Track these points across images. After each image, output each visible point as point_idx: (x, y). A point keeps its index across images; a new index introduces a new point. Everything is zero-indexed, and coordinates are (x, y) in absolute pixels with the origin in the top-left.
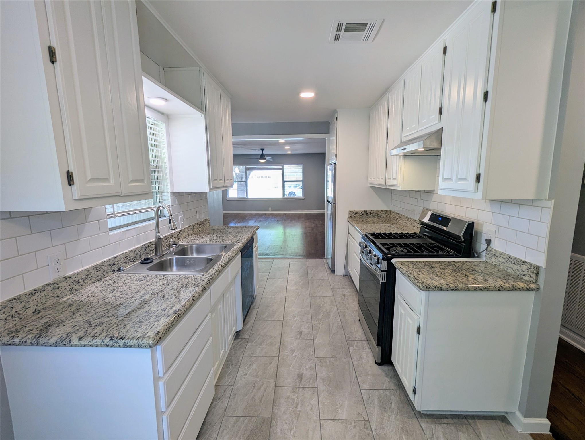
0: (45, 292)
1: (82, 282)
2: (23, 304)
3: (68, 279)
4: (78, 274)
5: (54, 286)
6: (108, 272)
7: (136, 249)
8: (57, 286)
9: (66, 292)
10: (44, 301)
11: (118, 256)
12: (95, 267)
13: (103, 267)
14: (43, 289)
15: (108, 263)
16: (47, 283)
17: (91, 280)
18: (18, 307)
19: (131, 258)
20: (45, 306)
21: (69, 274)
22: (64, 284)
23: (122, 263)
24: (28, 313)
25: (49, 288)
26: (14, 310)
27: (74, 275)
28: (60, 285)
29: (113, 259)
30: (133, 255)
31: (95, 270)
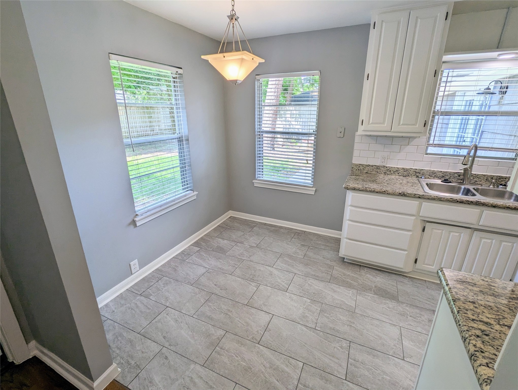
0: (373, 168)
1: (392, 172)
2: (363, 168)
3: (385, 167)
4: (392, 167)
5: (378, 167)
6: (413, 175)
7: (446, 172)
8: (379, 168)
9: (383, 172)
10: (371, 171)
11: (424, 170)
12: (403, 169)
13: (409, 171)
14: (372, 166)
15: (414, 170)
16: (375, 165)
17: (398, 174)
18: (362, 168)
19: (439, 176)
20: (371, 173)
21: (387, 166)
22: (383, 168)
23: (427, 175)
24: (364, 172)
25: (375, 167)
26: (360, 168)
27: (389, 167)
28: (380, 168)
29: (419, 170)
30: (441, 175)
31: (403, 170)
